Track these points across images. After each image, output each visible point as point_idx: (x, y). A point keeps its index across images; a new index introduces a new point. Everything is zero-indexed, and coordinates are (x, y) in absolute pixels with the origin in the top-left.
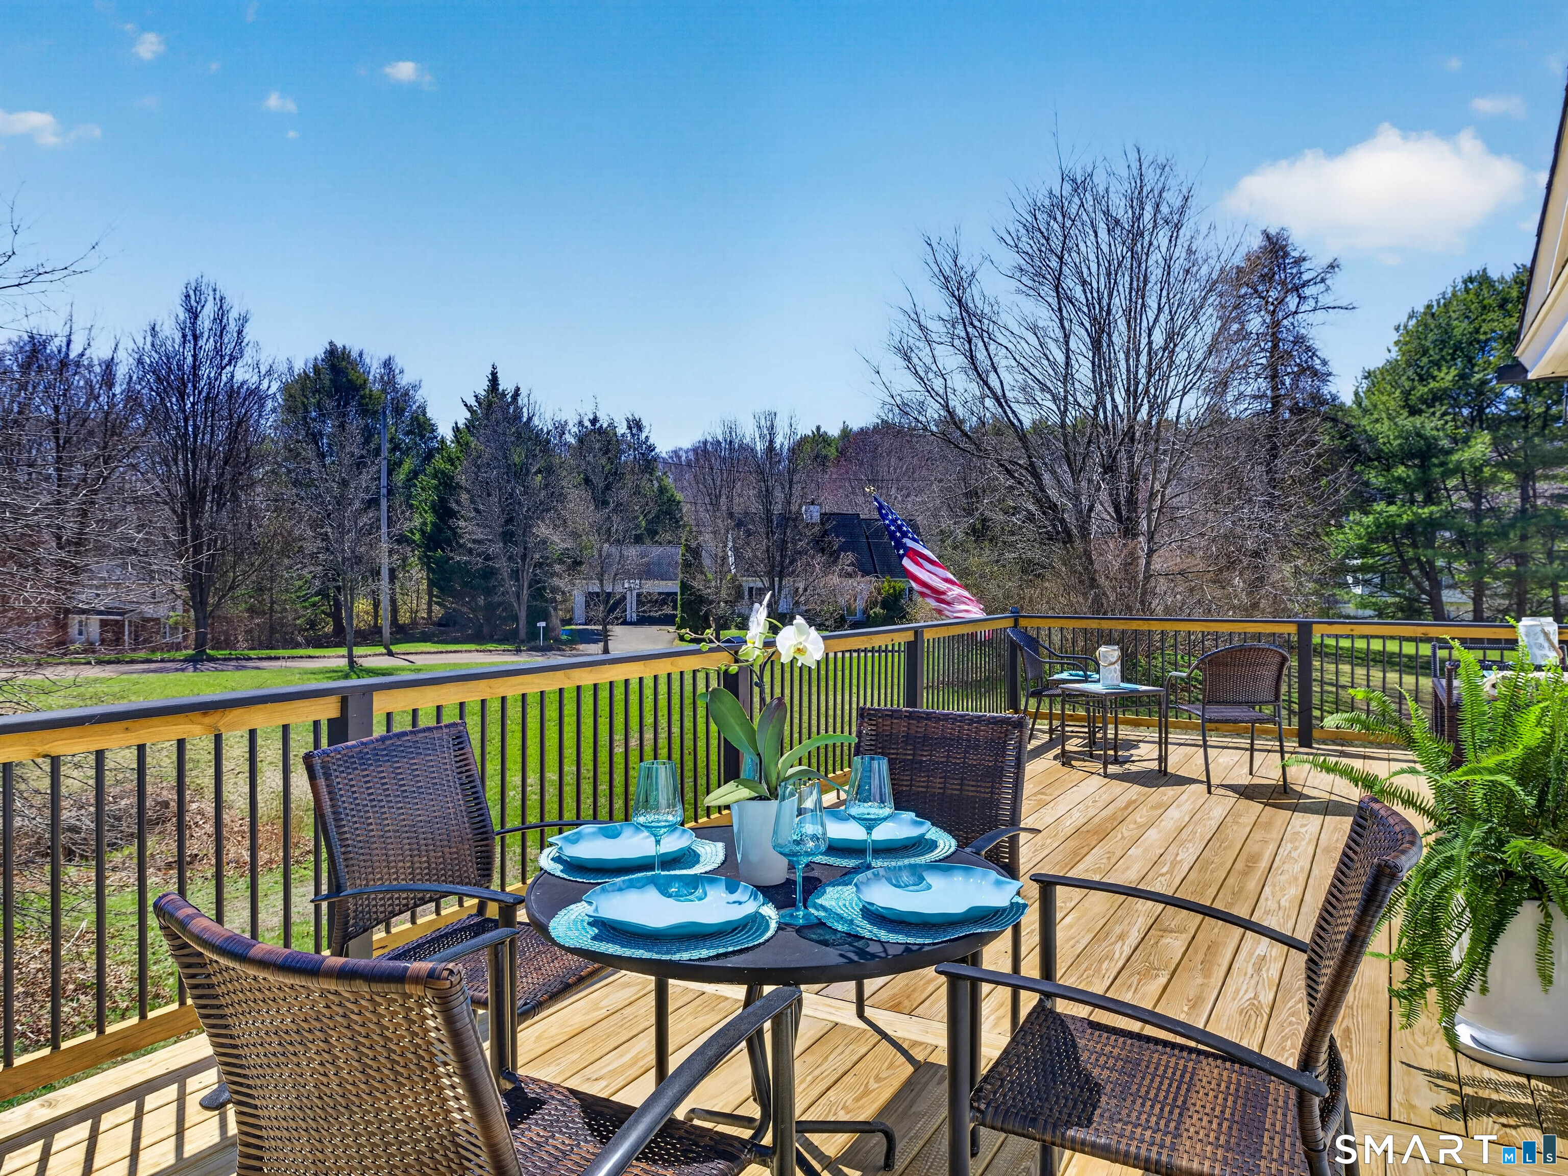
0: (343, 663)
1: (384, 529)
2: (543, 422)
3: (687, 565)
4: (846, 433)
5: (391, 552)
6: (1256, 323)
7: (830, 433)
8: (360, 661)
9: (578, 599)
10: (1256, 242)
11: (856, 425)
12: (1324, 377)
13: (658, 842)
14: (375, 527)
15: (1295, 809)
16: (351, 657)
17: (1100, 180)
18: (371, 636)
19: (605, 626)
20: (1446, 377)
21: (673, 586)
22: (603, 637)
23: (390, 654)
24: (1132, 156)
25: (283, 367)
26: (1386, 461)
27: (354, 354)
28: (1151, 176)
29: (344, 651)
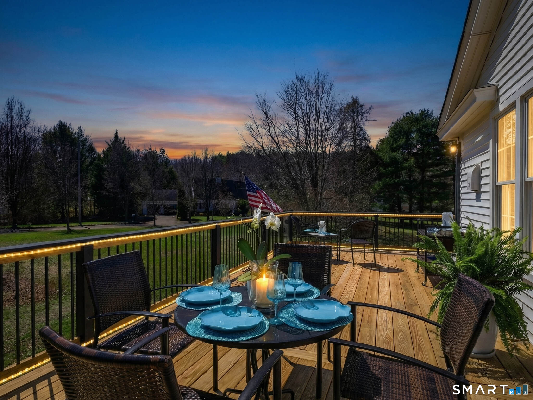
0: (66, 229)
1: (79, 184)
2: (133, 149)
3: (180, 196)
4: (229, 155)
5: (82, 192)
6: (350, 124)
7: (223, 155)
8: (70, 228)
9: (145, 207)
10: (350, 100)
11: (231, 152)
12: (369, 140)
13: (221, 294)
14: (77, 183)
15: (379, 270)
16: (68, 227)
17: (306, 79)
18: (74, 220)
19: (154, 215)
20: (402, 141)
21: (175, 203)
22: (153, 219)
23: (82, 226)
24: (316, 72)
25: (42, 129)
26: (385, 165)
27: (68, 125)
28: (321, 78)
29: (66, 225)
